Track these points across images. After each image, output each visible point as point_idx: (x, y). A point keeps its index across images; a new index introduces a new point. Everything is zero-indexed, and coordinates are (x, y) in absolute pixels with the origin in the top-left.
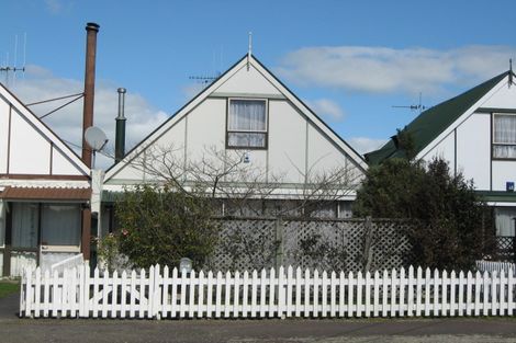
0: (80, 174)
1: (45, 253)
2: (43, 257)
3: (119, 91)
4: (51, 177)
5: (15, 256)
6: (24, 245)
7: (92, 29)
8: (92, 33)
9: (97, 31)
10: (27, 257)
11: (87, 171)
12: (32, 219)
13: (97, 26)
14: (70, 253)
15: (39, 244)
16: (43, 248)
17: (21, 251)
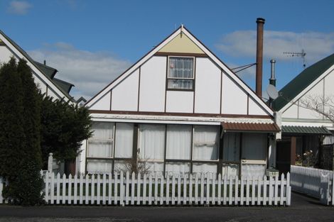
0: (266, 114)
1: (243, 164)
2: (243, 167)
3: (271, 62)
4: (248, 116)
5: (224, 166)
6: (230, 160)
7: (260, 22)
8: (261, 24)
9: (264, 23)
10: (232, 167)
11: (272, 113)
12: (235, 143)
13: (264, 20)
14: (259, 165)
15: (240, 159)
16: (243, 161)
17: (228, 164)
